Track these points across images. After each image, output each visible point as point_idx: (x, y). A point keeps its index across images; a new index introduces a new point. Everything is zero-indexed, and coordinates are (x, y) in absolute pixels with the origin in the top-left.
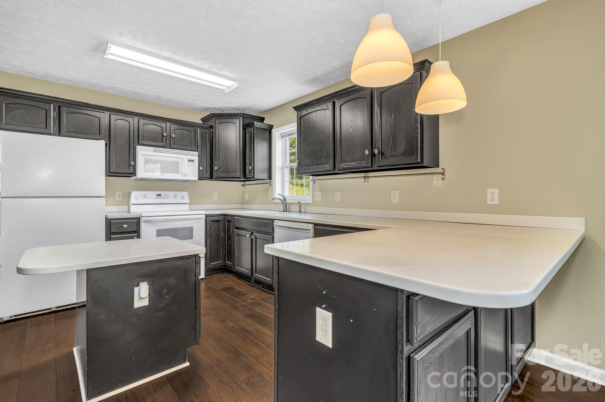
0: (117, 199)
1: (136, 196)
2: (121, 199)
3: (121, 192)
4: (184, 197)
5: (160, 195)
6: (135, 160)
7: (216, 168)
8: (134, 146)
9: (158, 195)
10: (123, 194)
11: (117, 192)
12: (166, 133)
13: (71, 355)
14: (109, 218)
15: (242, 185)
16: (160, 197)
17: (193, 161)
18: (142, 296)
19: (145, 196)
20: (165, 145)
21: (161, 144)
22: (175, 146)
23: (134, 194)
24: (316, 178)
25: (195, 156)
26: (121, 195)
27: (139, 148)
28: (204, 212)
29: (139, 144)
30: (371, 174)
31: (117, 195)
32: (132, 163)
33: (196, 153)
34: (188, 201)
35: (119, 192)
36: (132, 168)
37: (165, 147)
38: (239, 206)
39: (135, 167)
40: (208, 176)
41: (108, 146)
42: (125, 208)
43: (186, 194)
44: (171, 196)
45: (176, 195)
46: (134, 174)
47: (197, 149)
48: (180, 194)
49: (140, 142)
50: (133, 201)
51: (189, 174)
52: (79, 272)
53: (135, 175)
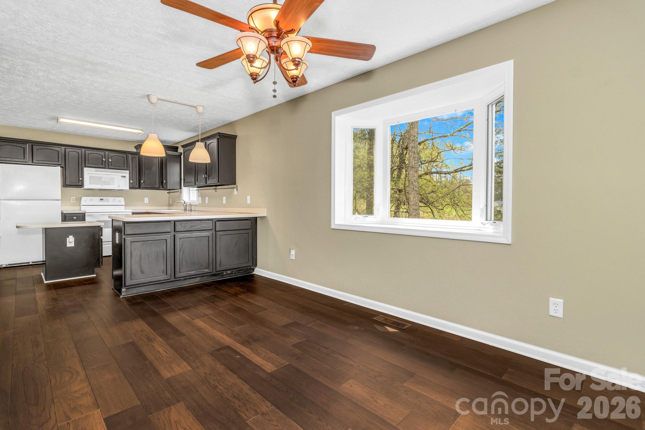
0: (72, 201)
1: (85, 200)
2: (75, 202)
3: (75, 198)
4: (120, 201)
5: (103, 200)
6: (82, 177)
7: (142, 181)
8: (82, 168)
9: (101, 199)
10: (76, 198)
11: (72, 198)
12: (105, 159)
13: (41, 275)
14: (64, 213)
15: (168, 193)
16: (102, 201)
17: (125, 177)
18: (70, 241)
19: (91, 200)
20: (104, 167)
21: (102, 166)
22: (112, 167)
23: (83, 198)
24: (199, 189)
25: (126, 173)
26: (75, 200)
27: (85, 169)
28: (131, 211)
29: (86, 167)
30: (218, 187)
31: (72, 199)
32: (81, 179)
33: (128, 172)
34: (124, 204)
35: (73, 197)
36: (80, 182)
37: (104, 168)
38: (167, 207)
39: (82, 181)
40: (137, 186)
41: (64, 168)
42: (78, 208)
43: (122, 199)
44: (111, 200)
45: (115, 200)
46: (81, 186)
47: (128, 169)
48: (118, 199)
49: (86, 165)
50: (83, 203)
51: (122, 185)
52: (43, 228)
53: (83, 187)
